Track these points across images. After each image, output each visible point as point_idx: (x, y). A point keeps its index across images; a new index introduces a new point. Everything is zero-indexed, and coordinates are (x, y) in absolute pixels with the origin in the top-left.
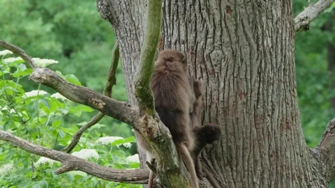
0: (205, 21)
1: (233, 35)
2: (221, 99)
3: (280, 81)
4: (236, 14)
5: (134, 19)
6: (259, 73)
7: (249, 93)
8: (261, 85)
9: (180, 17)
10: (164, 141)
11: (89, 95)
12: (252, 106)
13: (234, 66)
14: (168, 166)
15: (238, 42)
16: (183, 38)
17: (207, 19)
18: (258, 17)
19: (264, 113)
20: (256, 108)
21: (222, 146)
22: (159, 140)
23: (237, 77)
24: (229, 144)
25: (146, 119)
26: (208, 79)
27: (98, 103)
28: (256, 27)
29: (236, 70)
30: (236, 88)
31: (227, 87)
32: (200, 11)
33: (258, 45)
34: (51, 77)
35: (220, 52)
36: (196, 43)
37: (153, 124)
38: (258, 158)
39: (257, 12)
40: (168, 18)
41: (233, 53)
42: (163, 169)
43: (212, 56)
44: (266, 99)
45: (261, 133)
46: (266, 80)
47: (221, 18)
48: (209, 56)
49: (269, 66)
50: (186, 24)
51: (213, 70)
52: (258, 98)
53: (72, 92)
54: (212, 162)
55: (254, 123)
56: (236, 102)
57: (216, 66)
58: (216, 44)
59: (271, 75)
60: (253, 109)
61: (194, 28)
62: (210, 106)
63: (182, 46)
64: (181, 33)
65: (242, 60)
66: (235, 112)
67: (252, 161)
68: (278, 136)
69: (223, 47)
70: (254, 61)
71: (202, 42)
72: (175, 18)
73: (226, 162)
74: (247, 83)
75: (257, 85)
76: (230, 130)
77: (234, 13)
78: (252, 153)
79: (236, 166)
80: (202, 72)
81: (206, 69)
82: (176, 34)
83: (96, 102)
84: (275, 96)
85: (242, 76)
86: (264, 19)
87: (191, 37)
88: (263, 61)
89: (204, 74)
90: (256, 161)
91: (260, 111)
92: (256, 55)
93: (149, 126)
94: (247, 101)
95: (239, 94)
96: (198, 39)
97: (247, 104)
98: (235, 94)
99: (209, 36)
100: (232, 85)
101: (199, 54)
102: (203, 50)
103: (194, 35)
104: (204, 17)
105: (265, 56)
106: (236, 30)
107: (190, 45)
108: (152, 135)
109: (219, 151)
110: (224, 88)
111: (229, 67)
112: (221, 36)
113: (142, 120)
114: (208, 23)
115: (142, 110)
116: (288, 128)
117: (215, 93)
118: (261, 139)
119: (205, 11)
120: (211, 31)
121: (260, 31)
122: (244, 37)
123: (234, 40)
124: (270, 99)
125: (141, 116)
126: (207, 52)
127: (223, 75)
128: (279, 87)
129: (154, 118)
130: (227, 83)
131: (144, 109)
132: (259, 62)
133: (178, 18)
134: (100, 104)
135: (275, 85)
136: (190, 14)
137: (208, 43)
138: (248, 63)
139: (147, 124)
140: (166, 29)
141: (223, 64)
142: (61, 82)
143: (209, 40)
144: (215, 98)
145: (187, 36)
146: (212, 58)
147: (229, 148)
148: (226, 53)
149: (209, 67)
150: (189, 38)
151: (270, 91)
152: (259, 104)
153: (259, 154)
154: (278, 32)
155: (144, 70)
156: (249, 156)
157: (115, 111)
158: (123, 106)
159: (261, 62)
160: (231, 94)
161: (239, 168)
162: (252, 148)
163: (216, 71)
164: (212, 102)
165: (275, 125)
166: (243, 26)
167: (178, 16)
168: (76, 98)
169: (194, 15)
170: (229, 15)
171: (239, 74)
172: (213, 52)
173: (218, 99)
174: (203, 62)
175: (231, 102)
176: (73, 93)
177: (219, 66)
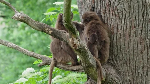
2: (122, 29)
6: (143, 17)
7: (137, 26)
8: (144, 22)
10: (83, 51)
11: (44, 27)
13: (130, 13)
14: (87, 64)
15: (131, 0)
19: (145, 37)
20: (140, 34)
21: (122, 54)
22: (80, 50)
23: (131, 18)
24: (126, 53)
25: (73, 39)
26: (116, 19)
27: (49, 31)
29: (130, 15)
30: (130, 24)
31: (125, 24)
33: (143, 2)
34: (24, 17)
35: (122, 5)
36: (110, 1)
37: (76, 42)
38: (141, 60)
41: (129, 6)
42: (84, 65)
43: (118, 7)
44: (146, 29)
45: (143, 47)
46: (147, 20)
48: (116, 7)
49: (149, 13)
51: (119, 15)
52: (142, 29)
53: (35, 25)
54: (117, 62)
55: (139, 42)
56: (130, 31)
57: (120, 12)
58: (120, 2)
60: (139, 35)
62: (117, 33)
63: (104, 2)
65: (134, 10)
66: (130, 36)
67: (138, 61)
69: (124, 3)
70: (140, 10)
73: (124, 61)
74: (136, 21)
75: (141, 23)
76: (127, 45)
78: (138, 57)
79: (129, 64)
80: (113, 16)
81: (115, 14)
85: (134, 18)
89: (114, 17)
90: (140, 62)
91: (143, 36)
92: (141, 7)
93: (74, 43)
94: (136, 30)
95: (132, 27)
97: (136, 32)
98: (130, 27)
100: (128, 22)
101: (112, 6)
102: (114, 4)
105: (147, 8)
107: (107, 2)
108: (76, 48)
109: (121, 56)
110: (124, 24)
111: (127, 14)
113: (70, 40)
115: (71, 35)
117: (119, 27)
118: (143, 50)
125: (70, 38)
126: (116, 5)
127: (124, 17)
129: (77, 39)
130: (126, 21)
131: (72, 34)
132: (143, 11)
134: (50, 32)
137: (116, 1)
138: (137, 11)
139: (73, 42)
141: (124, 12)
142: (30, 20)
144: (120, 29)
147: (126, 54)
148: (125, 6)
149: (116, 13)
151: (149, 26)
152: (143, 32)
153: (142, 58)
155: (66, 15)
156: (136, 59)
157: (57, 35)
158: (62, 33)
159: (144, 11)
160: (127, 27)
161: (131, 65)
162: (138, 55)
163: (120, 15)
164: (118, 31)
168: (37, 28)
172: (119, 6)
173: (121, 29)
174: (114, 10)
175: (127, 31)
177: (122, 12)
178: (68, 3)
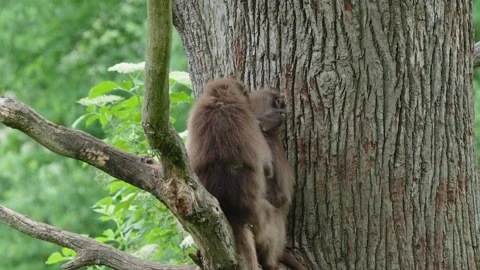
0: (310, 22)
1: (355, 47)
2: (334, 152)
3: (437, 122)
4: (361, 12)
5: (203, 18)
6: (399, 110)
7: (381, 141)
8: (403, 129)
9: (270, 15)
10: (207, 221)
11: (81, 143)
12: (386, 164)
13: (357, 98)
14: (218, 262)
15: (363, 57)
16: (273, 50)
17: (313, 20)
18: (398, 18)
19: (407, 177)
20: (392, 167)
21: (333, 230)
22: (197, 219)
23: (360, 116)
24: (345, 226)
25: (174, 184)
26: (313, 118)
27: (97, 156)
28: (395, 35)
29: (359, 104)
30: (358, 134)
31: (343, 133)
32: (302, 7)
33: (398, 64)
34: (17, 112)
35: (332, 74)
36: (294, 59)
37: (185, 192)
38: (394, 249)
39: (398, 10)
40: (251, 17)
41: (355, 76)
42: (211, 267)
43: (320, 80)
44: (410, 152)
45: (400, 209)
46: (412, 122)
47: (336, 17)
48: (314, 81)
49: (418, 99)
50: (279, 27)
51: (321, 104)
52: (397, 151)
53: (54, 137)
54: (316, 256)
55: (388, 192)
56: (358, 156)
57: (326, 96)
58: (326, 62)
59: (421, 113)
60: (386, 169)
61: (291, 34)
62: (316, 164)
63: (273, 63)
64: (271, 42)
65: (369, 88)
66: (357, 173)
67: (383, 254)
68: (431, 213)
69: (339, 67)
70: (390, 90)
71: (304, 57)
72: (262, 17)
73: (339, 255)
74: (377, 125)
75: (394, 130)
76: (348, 203)
77: (357, 10)
78: (383, 240)
79: (356, 262)
80: (303, 107)
81: (310, 101)
82: (263, 43)
83: (93, 154)
84: (427, 148)
85: (370, 115)
86: (410, 21)
87: (287, 49)
88: (407, 90)
89: (307, 111)
90: (389, 255)
91: (400, 172)
92: (394, 80)
93: (180, 196)
94: (377, 154)
95: (363, 143)
96: (298, 52)
97: (376, 160)
98: (356, 144)
99: (316, 47)
100: (351, 129)
101: (299, 77)
102: (306, 70)
103: (291, 46)
104: (308, 16)
105: (411, 81)
106: (360, 39)
107: (285, 62)
108: (184, 211)
109: (329, 236)
110: (339, 133)
111: (347, 100)
112: (335, 48)
113: (167, 186)
114: (314, 26)
115: (168, 168)
116: (451, 200)
117: (324, 142)
118: (399, 219)
119: (309, 6)
120: (319, 39)
121: (402, 42)
122: (373, 50)
123: (357, 54)
124: (418, 153)
125: (166, 179)
126: (311, 74)
127: (337, 112)
128: (435, 132)
129: (186, 182)
130: (343, 125)
131: (170, 167)
132: (399, 91)
133: (266, 17)
134: (100, 158)
135: (429, 131)
136: (286, 11)
137: (313, 59)
138: (380, 93)
139: (175, 193)
140: (248, 35)
141: (338, 94)
142: (36, 122)
143: (315, 54)
144: (324, 150)
145: (280, 47)
146: (320, 85)
147: (345, 233)
148: (343, 76)
149: (314, 98)
150: (283, 50)
151: (419, 140)
152: (398, 160)
153: (395, 243)
154: (436, 43)
156: (378, 247)
157: (125, 170)
158: (139, 161)
159: (403, 92)
160: (349, 144)
161: (360, 265)
162: (384, 234)
163: (326, 105)
164: (319, 157)
165: (426, 195)
166: (373, 33)
167: (266, 14)
168: (61, 148)
169: (291, 12)
170: (348, 13)
171: (363, 111)
172: (322, 75)
173: (329, 151)
174: (305, 89)
175: (350, 157)
176: (56, 140)
177: (331, 97)
178: (158, 68)
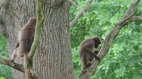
0: (42, 35)
1: (52, 40)
3: (68, 56)
4: (53, 32)
6: (61, 53)
7: (58, 60)
11: (9, 61)
12: (59, 65)
13: (53, 51)
15: (54, 42)
18: (60, 33)
20: (61, 66)
26: (44, 56)
28: (60, 37)
30: (54, 59)
33: (61, 43)
35: (48, 46)
39: (60, 32)
41: (52, 46)
45: (62, 75)
46: (64, 56)
47: (48, 34)
48: (44, 48)
49: (64, 51)
52: (61, 62)
55: (60, 71)
56: (54, 64)
57: (46, 51)
58: (46, 43)
59: (65, 54)
65: (56, 49)
66: (54, 67)
68: (68, 76)
69: (49, 44)
70: (60, 49)
75: (61, 58)
81: (43, 52)
83: (11, 64)
84: (67, 62)
85: (56, 55)
86: (62, 34)
88: (63, 49)
89: (42, 54)
91: (62, 67)
92: (60, 47)
94: (58, 63)
96: (40, 41)
98: (53, 61)
99: (44, 40)
100: (52, 58)
101: (40, 47)
104: (42, 33)
106: (53, 38)
111: (51, 52)
112: (48, 40)
116: (71, 73)
118: (62, 77)
120: (44, 38)
121: (61, 39)
122: (56, 40)
124: (65, 63)
126: (43, 46)
127: (49, 54)
128: (68, 58)
130: (50, 57)
131: (29, 66)
132: (61, 49)
135: (67, 58)
137: (44, 43)
138: (58, 50)
144: (46, 63)
148: (50, 46)
151: (65, 60)
152: (62, 64)
154: (67, 39)
163: (47, 53)
165: (67, 72)
166: (56, 37)
168: (4, 63)
170: (51, 33)
171: (54, 54)
172: (46, 46)
174: (42, 49)
176: (4, 61)
177: (48, 51)
